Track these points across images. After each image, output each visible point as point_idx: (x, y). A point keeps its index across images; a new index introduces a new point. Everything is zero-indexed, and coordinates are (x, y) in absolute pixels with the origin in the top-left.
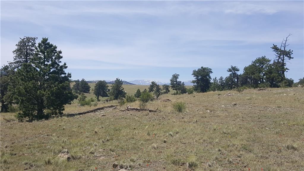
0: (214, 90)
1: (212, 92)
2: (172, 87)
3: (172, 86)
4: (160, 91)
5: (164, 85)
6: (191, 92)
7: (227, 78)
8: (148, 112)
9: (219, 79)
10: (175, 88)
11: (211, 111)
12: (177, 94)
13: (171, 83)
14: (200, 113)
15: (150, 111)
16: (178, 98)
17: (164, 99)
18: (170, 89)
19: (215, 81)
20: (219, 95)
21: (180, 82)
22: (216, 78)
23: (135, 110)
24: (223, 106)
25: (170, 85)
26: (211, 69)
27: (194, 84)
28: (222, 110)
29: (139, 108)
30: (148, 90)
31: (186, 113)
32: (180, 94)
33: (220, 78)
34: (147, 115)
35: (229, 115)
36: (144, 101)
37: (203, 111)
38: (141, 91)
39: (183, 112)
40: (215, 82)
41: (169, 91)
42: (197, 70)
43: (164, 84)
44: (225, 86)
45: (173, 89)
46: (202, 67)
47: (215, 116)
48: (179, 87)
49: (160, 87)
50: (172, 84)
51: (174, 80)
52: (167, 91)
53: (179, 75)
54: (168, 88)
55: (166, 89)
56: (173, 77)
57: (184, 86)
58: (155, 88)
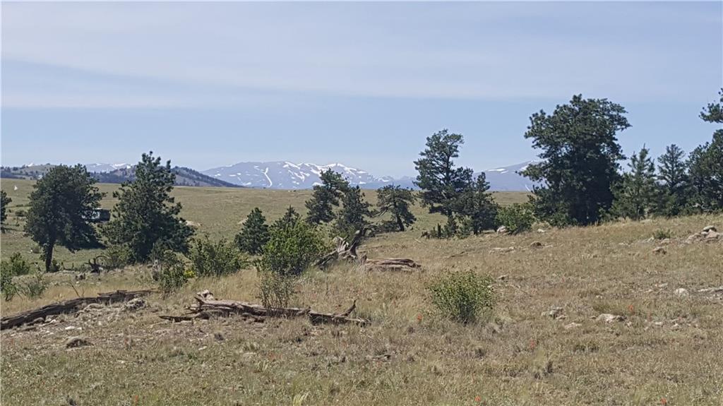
0: (637, 215)
1: (625, 223)
2: (428, 198)
3: (425, 196)
4: (366, 218)
5: (386, 189)
6: (522, 226)
7: (698, 151)
8: (307, 322)
9: (664, 159)
10: (439, 202)
11: (621, 320)
12: (451, 231)
13: (422, 177)
14: (568, 327)
15: (316, 319)
16: (458, 252)
17: (383, 258)
18: (416, 208)
19: (641, 168)
20: (662, 236)
21: (468, 173)
22: (644, 153)
23: (238, 317)
24: (682, 290)
25: (418, 189)
26: (620, 109)
27: (537, 184)
28: (677, 314)
29: (257, 305)
30: (304, 213)
31: (497, 328)
32: (466, 234)
33: (665, 152)
34: (299, 340)
35: (711, 337)
36: (286, 270)
37: (581, 318)
38: (271, 219)
39: (483, 325)
40: (639, 174)
41: (410, 219)
42: (550, 113)
43: (386, 182)
44: (689, 193)
45: (433, 210)
46: (576, 99)
47: (641, 344)
48: (463, 196)
49: (364, 200)
50: (424, 182)
51: (433, 165)
52: (399, 218)
53: (460, 136)
54: (408, 202)
55: (396, 206)
56: (429, 149)
57: (487, 195)
58: (338, 205)
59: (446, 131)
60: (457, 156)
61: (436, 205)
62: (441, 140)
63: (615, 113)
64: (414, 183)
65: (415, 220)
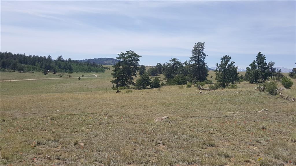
48: (274, 73)
59: (272, 62)
60: (273, 66)
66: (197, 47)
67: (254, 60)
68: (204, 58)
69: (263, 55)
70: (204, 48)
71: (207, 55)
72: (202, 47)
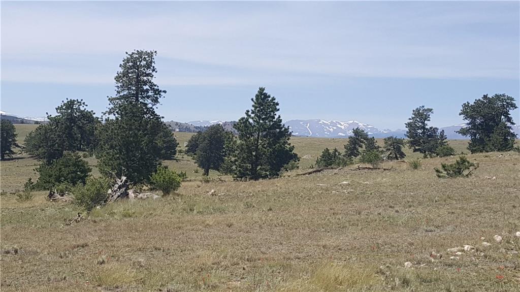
2: (413, 144)
3: (411, 142)
5: (389, 138)
10: (419, 145)
13: (409, 132)
18: (406, 149)
21: (435, 130)
25: (407, 139)
26: (512, 99)
27: (466, 138)
30: (343, 151)
41: (402, 155)
43: (389, 135)
45: (415, 150)
48: (432, 143)
49: (377, 145)
50: (410, 135)
51: (416, 125)
52: (396, 155)
53: (432, 109)
54: (401, 146)
55: (394, 148)
56: (413, 116)
57: (445, 142)
58: (362, 147)
59: (423, 107)
60: (429, 120)
61: (417, 148)
62: (421, 111)
63: (509, 101)
64: (405, 135)
65: (405, 156)
66: (131, 64)
67: (248, 111)
68: (156, 101)
69: (269, 97)
70: (153, 70)
71: (165, 92)
72: (148, 66)
